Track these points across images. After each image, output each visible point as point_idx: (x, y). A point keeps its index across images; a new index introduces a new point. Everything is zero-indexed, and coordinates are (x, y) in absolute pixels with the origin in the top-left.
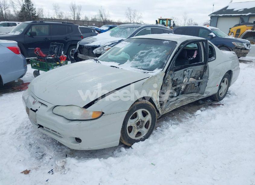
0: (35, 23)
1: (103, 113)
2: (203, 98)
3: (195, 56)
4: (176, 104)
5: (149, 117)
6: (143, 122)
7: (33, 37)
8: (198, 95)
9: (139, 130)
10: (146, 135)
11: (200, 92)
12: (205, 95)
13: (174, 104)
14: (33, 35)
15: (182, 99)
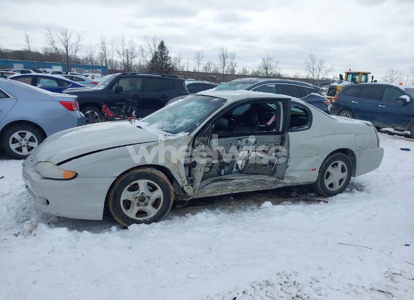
0: (124, 76)
1: (77, 174)
2: (285, 185)
3: (270, 123)
4: (229, 188)
5: (159, 193)
6: (149, 197)
7: (119, 93)
8: (273, 179)
9: (141, 208)
10: (154, 216)
11: (277, 175)
12: (287, 182)
13: (226, 186)
14: (119, 90)
15: (240, 181)
